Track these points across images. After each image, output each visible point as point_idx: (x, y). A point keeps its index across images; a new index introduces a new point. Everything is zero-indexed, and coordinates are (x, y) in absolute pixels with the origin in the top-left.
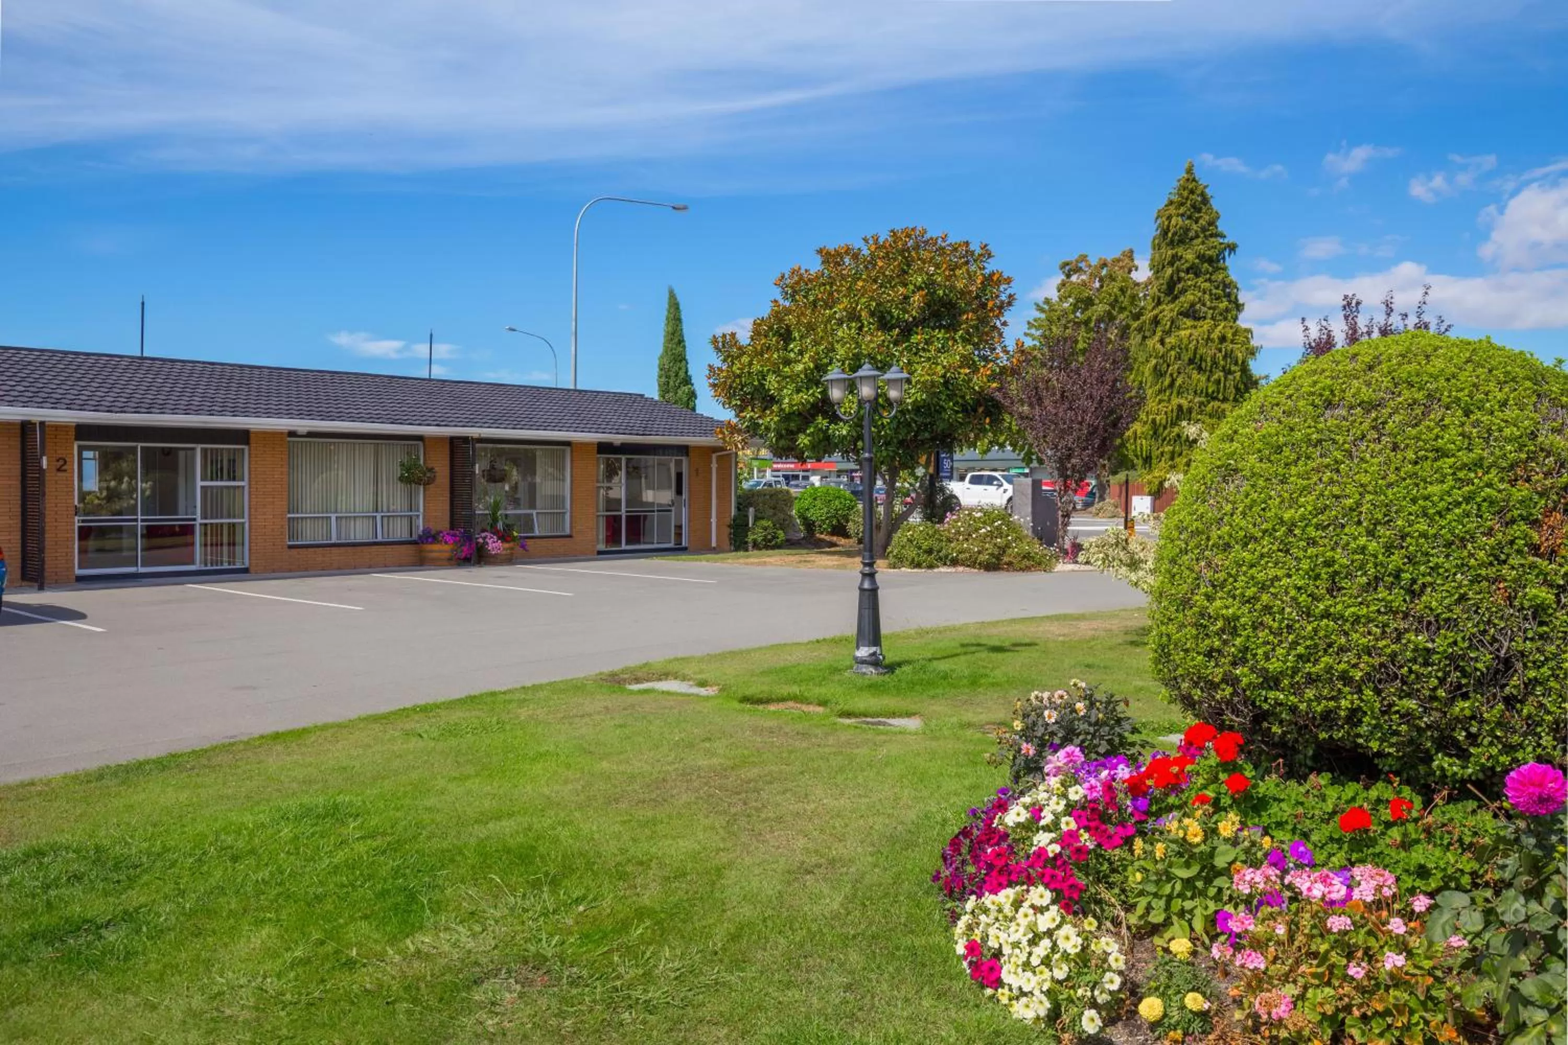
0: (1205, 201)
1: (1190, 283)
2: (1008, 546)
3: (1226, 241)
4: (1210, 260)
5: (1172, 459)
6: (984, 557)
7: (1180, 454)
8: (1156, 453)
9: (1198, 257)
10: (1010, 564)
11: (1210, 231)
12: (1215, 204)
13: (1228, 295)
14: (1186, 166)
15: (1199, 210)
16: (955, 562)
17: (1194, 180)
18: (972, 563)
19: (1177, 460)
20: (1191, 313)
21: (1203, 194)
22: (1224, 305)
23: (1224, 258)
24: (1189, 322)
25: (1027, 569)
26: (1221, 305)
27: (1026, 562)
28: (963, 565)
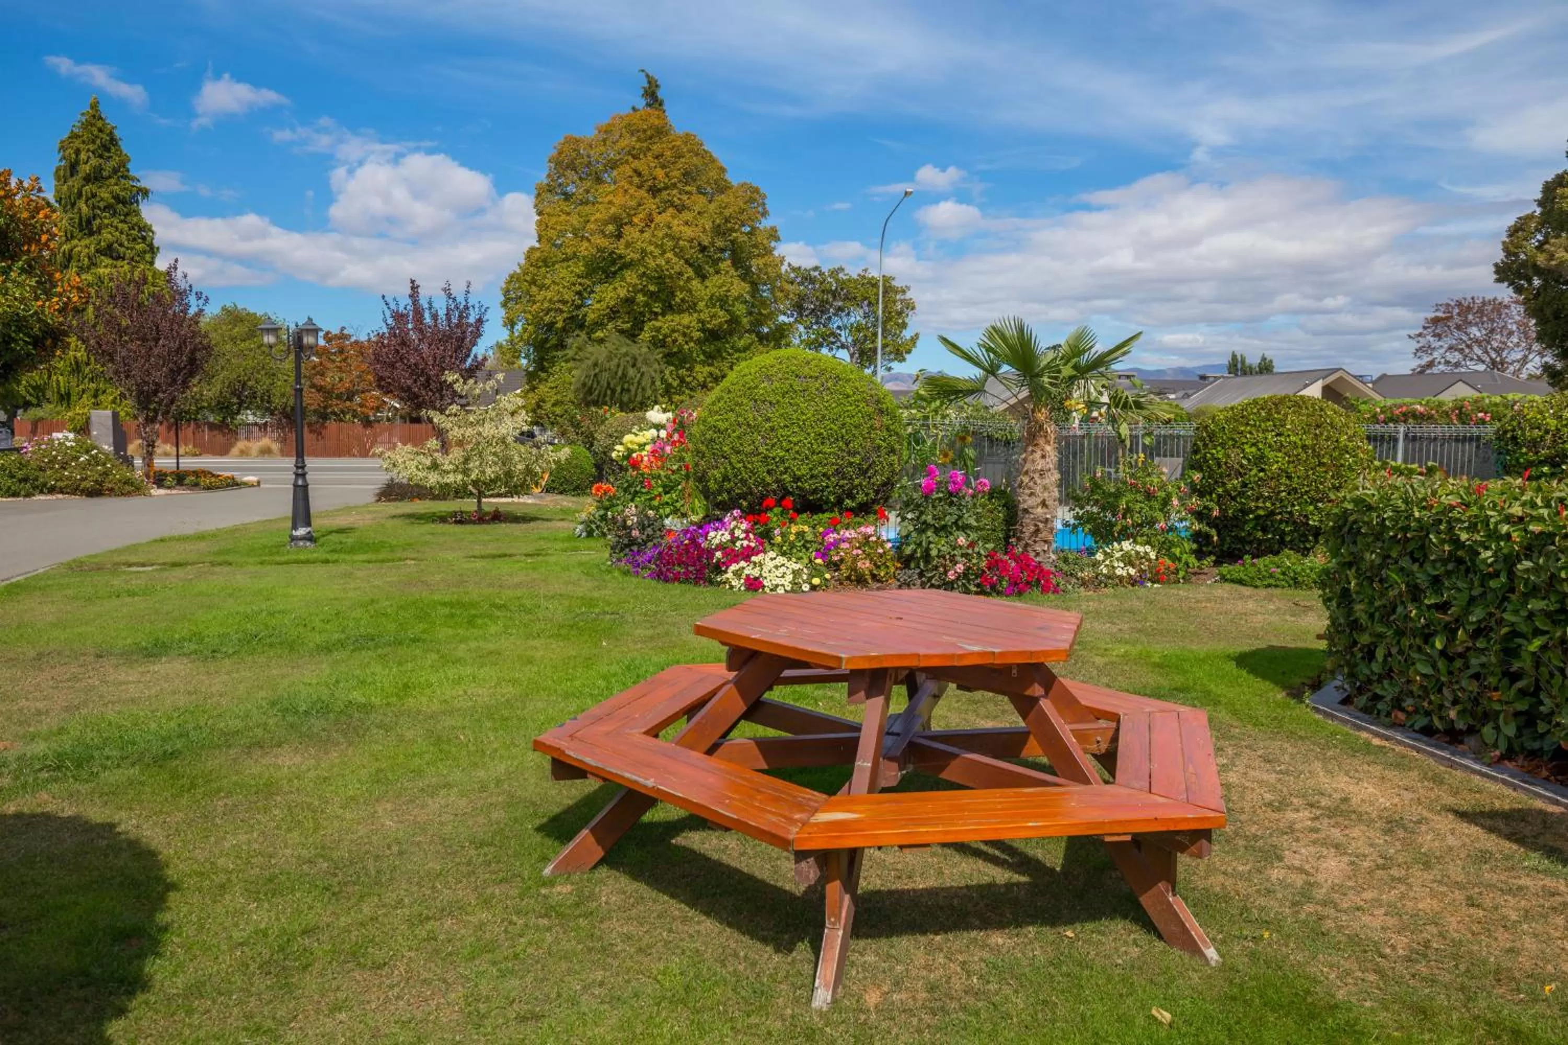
0: (113, 141)
1: (106, 221)
2: (106, 474)
3: (138, 185)
4: (124, 202)
5: (95, 396)
6: (88, 484)
7: (104, 392)
8: (75, 391)
9: (113, 197)
10: (112, 490)
11: (121, 171)
12: (125, 147)
13: (144, 238)
14: (91, 100)
15: (108, 150)
16: (52, 490)
17: (100, 118)
18: (75, 490)
19: (102, 397)
20: (109, 251)
21: (111, 134)
22: (140, 247)
23: (137, 202)
24: (107, 261)
25: (129, 494)
26: (137, 247)
27: (128, 488)
28: (62, 492)
